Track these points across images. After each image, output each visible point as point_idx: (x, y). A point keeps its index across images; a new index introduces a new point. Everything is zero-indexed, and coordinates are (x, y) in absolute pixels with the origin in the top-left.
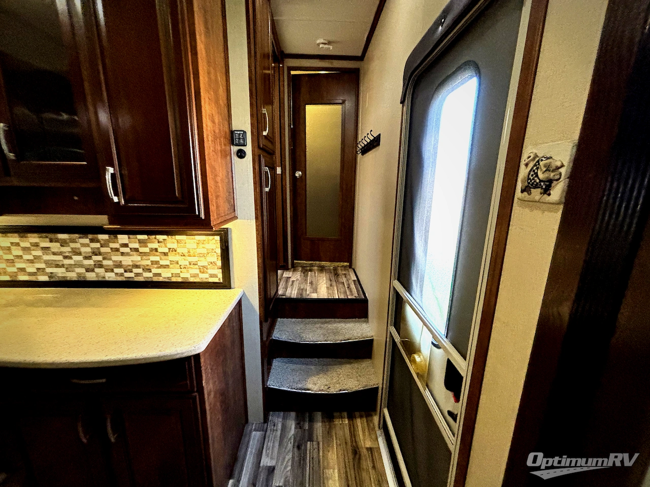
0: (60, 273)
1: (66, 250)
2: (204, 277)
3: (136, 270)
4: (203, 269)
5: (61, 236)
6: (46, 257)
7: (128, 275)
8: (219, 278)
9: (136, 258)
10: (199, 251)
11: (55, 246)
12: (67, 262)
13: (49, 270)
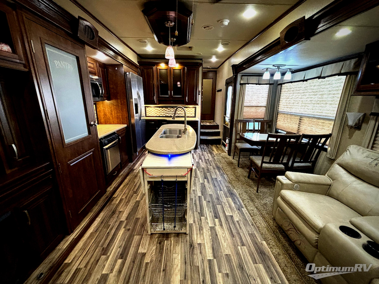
0: (167, 115)
1: (169, 110)
2: (192, 116)
3: (180, 114)
4: (191, 114)
5: (168, 108)
6: (165, 112)
7: (178, 115)
8: (194, 116)
9: (180, 112)
10: (191, 111)
11: (167, 110)
12: (169, 113)
13: (165, 114)
